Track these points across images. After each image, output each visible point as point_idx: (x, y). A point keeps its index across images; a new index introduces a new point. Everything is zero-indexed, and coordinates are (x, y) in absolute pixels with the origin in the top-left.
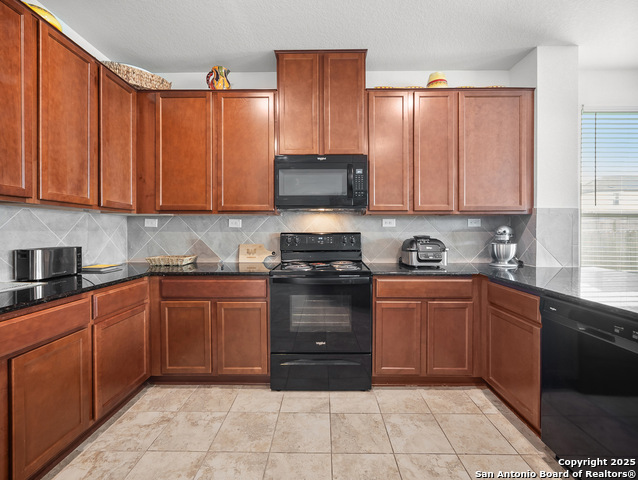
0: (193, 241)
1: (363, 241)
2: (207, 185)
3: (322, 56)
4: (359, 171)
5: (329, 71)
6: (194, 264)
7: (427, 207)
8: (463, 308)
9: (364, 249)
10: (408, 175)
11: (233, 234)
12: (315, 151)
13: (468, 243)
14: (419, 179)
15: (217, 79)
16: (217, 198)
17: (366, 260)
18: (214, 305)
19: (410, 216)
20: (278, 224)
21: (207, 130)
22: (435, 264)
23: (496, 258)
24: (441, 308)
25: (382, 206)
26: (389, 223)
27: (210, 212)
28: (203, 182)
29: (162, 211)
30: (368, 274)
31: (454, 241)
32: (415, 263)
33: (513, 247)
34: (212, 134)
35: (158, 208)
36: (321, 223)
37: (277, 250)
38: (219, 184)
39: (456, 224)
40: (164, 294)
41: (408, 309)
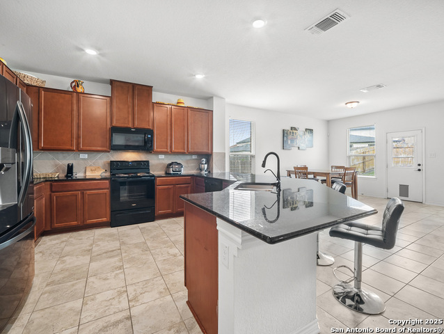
0: (56, 165)
1: (150, 165)
2: (72, 137)
3: (134, 85)
4: (149, 136)
5: (136, 92)
6: (58, 177)
7: (176, 151)
8: (188, 187)
9: (150, 168)
10: (169, 138)
11: (82, 161)
12: (130, 126)
13: (192, 165)
14: (173, 140)
15: (78, 86)
16: (78, 144)
17: (151, 172)
18: (83, 194)
19: (170, 154)
20: (108, 156)
21: (72, 111)
22: (179, 173)
23: (201, 170)
24: (180, 188)
25: (159, 150)
26: (162, 157)
27: (73, 150)
28: (70, 136)
29: (44, 149)
30: (153, 176)
31: (187, 164)
32: (172, 172)
33: (206, 165)
34: (75, 113)
35: (40, 148)
36: (130, 156)
37: (108, 169)
38: (78, 137)
39: (188, 157)
40: (53, 190)
41: (169, 189)
